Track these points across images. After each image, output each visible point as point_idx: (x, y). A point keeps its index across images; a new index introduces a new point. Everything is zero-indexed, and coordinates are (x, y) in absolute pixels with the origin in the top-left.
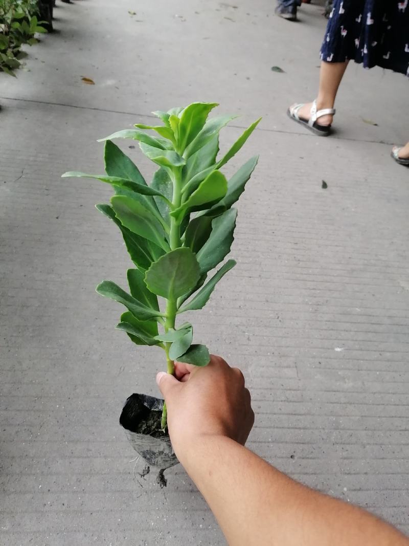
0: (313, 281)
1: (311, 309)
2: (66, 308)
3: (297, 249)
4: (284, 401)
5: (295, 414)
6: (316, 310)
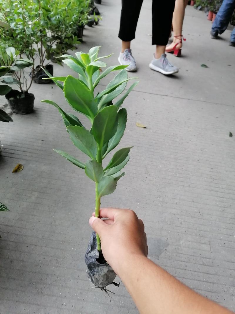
0: (222, 192)
1: (220, 210)
2: (80, 193)
3: (212, 172)
4: (202, 264)
5: (208, 274)
6: (223, 211)
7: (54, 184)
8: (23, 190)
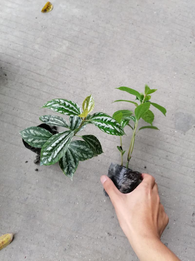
7: (86, 34)
8: (53, 35)
